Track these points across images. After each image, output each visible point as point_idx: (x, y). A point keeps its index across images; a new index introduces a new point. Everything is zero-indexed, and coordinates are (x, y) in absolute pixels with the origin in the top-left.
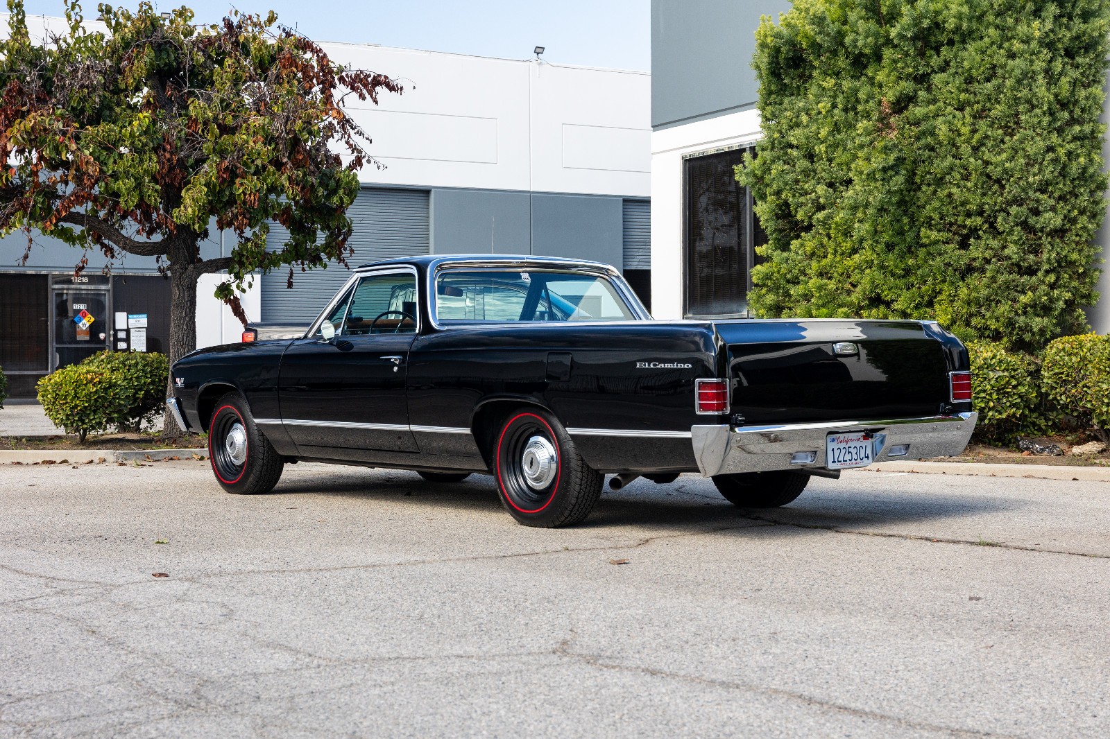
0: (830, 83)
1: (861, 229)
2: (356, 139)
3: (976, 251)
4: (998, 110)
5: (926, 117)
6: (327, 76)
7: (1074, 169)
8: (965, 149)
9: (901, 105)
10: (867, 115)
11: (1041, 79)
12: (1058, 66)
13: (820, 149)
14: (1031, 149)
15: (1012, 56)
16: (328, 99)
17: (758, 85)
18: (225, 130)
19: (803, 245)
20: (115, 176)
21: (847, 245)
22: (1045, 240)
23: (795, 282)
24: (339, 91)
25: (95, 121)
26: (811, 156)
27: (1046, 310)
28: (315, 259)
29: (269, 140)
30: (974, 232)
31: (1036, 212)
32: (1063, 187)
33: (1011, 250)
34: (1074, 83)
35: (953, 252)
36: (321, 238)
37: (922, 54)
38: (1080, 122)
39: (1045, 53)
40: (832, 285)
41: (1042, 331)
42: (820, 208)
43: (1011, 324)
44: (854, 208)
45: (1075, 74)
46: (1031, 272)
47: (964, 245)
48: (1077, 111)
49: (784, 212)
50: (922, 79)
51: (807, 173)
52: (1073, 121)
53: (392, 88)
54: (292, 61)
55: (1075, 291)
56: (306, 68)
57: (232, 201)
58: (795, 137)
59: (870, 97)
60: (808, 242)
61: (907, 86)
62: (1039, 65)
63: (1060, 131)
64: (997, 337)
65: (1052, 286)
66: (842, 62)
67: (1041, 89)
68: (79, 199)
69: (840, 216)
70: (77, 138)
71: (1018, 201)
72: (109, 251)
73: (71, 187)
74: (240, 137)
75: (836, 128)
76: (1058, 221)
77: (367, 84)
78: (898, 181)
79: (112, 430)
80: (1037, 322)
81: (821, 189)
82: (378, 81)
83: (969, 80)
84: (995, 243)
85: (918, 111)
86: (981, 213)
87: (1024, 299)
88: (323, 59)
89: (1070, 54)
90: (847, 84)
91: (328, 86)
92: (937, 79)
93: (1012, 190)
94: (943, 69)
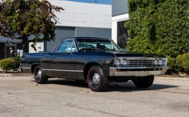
0: (140, 9)
1: (145, 35)
2: (56, 19)
3: (165, 39)
4: (169, 14)
5: (157, 15)
6: (51, 7)
7: (183, 24)
8: (163, 21)
9: (152, 13)
10: (146, 15)
11: (176, 9)
12: (180, 6)
13: (139, 21)
14: (175, 21)
15: (172, 4)
16: (51, 12)
17: (128, 9)
18: (32, 17)
19: (136, 38)
20: (12, 25)
21: (143, 38)
22: (177, 37)
23: (134, 44)
24: (53, 10)
25: (9, 15)
26: (137, 22)
27: (177, 50)
28: (49, 40)
29: (40, 19)
30: (165, 36)
31: (176, 32)
32: (181, 28)
33: (171, 39)
34: (183, 9)
35: (161, 40)
36: (50, 36)
37: (156, 4)
38: (184, 16)
39: (177, 4)
40: (141, 45)
41: (177, 54)
42: (139, 31)
43: (171, 52)
44: (144, 31)
45: (183, 8)
46: (175, 43)
47: (163, 38)
48: (183, 14)
49: (132, 32)
50: (156, 8)
51: (136, 25)
52: (182, 16)
53: (63, 10)
54: (44, 5)
55: (183, 47)
56: (47, 6)
57: (33, 30)
58: (134, 18)
59: (147, 11)
60: (136, 37)
61: (153, 10)
62: (176, 6)
63: (180, 18)
64: (169, 55)
65: (179, 46)
66: (142, 5)
67: (177, 10)
68: (6, 29)
69: (142, 33)
70: (5, 18)
71: (172, 30)
72: (12, 38)
73: (5, 27)
74: (34, 18)
75: (141, 17)
76: (179, 34)
77: (58, 9)
78: (151, 27)
79: (12, 70)
80: (176, 52)
81: (139, 28)
82: (60, 8)
83: (164, 8)
84: (169, 38)
85: (155, 14)
86: (166, 32)
87: (174, 48)
88: (50, 4)
89: (182, 4)
90: (143, 9)
91: (51, 9)
92: (158, 8)
93: (171, 28)
94: (160, 7)
